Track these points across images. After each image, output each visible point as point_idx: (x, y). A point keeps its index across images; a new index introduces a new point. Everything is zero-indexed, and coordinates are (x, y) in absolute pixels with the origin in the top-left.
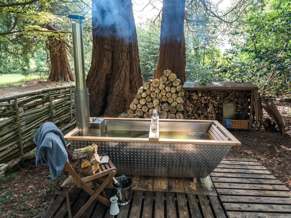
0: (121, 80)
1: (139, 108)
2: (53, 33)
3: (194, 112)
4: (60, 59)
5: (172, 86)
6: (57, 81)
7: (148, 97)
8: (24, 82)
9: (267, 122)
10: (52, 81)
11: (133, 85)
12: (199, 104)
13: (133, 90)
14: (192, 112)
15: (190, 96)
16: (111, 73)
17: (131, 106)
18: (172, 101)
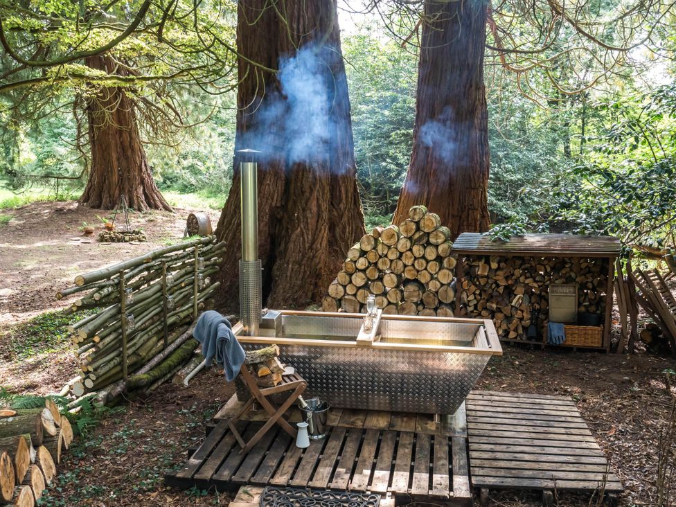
0: (307, 223)
1: (350, 293)
2: (119, 82)
3: (479, 307)
4: (118, 142)
5: (428, 243)
6: (107, 208)
7: (371, 267)
8: (11, 209)
9: (650, 333)
10: (93, 207)
11: (337, 235)
12: (491, 287)
13: (338, 248)
14: (476, 306)
15: (471, 266)
16: (282, 206)
17: (332, 289)
18: (429, 279)
